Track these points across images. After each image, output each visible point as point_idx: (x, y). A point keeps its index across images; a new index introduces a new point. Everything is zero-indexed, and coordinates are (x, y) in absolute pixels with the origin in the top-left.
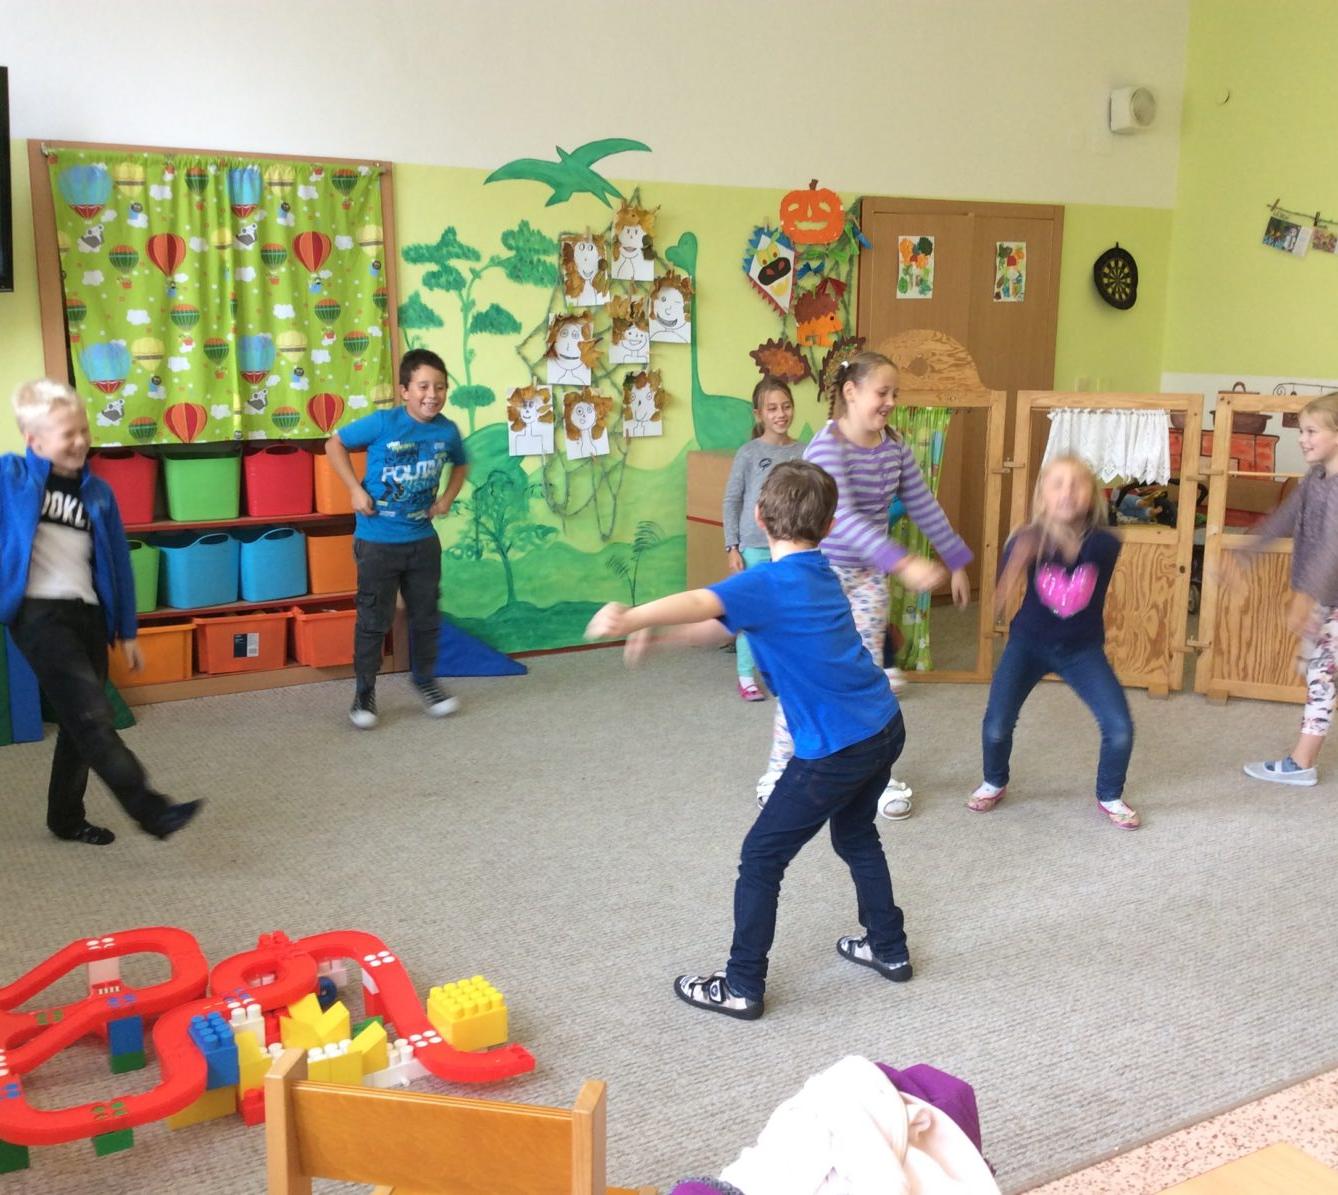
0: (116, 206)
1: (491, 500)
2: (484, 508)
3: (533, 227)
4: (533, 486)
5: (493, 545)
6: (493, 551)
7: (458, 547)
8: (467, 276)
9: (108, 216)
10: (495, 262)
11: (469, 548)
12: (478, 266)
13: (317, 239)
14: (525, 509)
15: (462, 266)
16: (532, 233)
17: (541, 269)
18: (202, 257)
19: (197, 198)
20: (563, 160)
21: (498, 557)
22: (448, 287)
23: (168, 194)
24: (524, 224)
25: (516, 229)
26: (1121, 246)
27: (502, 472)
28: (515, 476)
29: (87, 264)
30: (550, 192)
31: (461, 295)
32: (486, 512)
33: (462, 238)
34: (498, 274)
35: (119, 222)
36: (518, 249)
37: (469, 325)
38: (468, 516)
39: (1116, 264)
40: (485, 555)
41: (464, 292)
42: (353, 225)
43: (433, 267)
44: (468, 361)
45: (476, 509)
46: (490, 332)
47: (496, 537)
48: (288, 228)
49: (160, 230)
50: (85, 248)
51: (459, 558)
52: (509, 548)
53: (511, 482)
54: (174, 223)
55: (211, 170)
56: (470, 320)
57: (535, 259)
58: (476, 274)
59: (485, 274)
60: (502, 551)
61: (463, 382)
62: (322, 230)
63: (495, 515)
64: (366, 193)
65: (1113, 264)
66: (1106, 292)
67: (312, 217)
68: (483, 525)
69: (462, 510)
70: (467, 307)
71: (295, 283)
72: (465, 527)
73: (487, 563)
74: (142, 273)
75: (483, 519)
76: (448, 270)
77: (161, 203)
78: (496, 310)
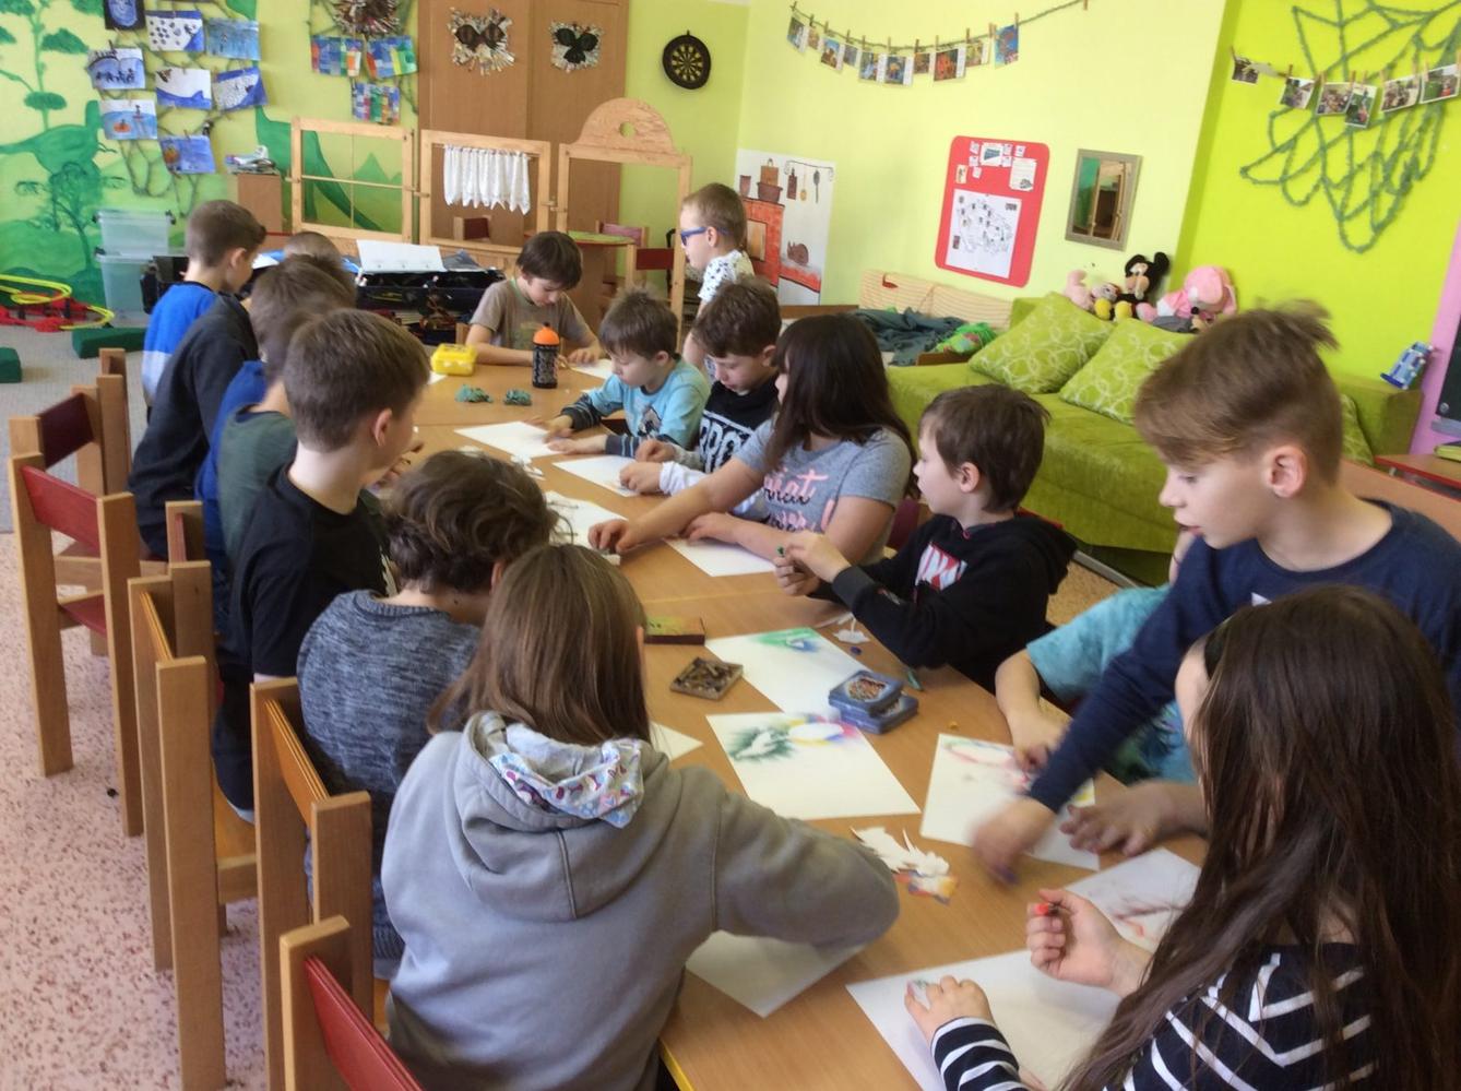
1: (66, 186)
2: (60, 191)
4: (105, 178)
5: (70, 221)
6: (71, 226)
7: (37, 218)
8: (35, 3)
11: (48, 221)
14: (99, 195)
21: (75, 231)
22: (18, 11)
26: (692, 34)
27: (75, 164)
28: (88, 168)
31: (30, 20)
32: (62, 195)
37: (39, 45)
38: (46, 195)
39: (687, 49)
40: (63, 228)
41: (34, 17)
44: (40, 69)
45: (53, 192)
46: (60, 51)
47: (73, 215)
51: (39, 227)
52: (84, 226)
53: (85, 173)
56: (41, 40)
58: (44, 4)
60: (80, 228)
61: (36, 89)
63: (70, 197)
65: (683, 49)
66: (674, 73)
68: (58, 204)
69: (40, 191)
70: (37, 29)
72: (43, 205)
73: (63, 235)
75: (59, 200)
78: (65, 33)
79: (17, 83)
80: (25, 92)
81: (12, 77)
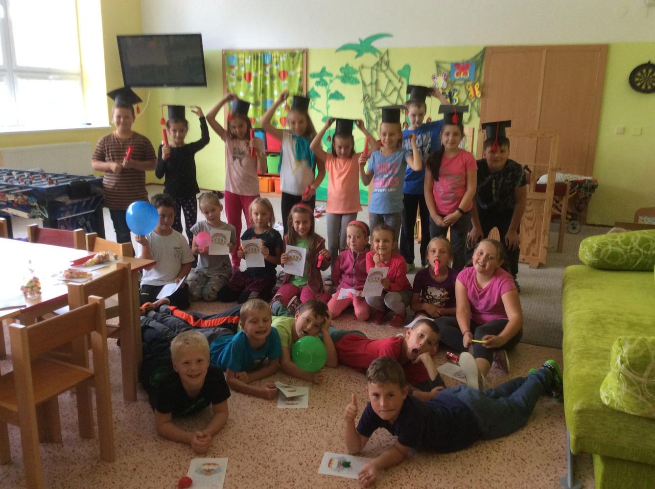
0: (239, 65)
3: (350, 65)
8: (328, 81)
9: (236, 68)
10: (337, 77)
12: (332, 79)
13: (284, 72)
15: (327, 79)
16: (350, 68)
17: (352, 79)
18: (256, 79)
19: (255, 62)
20: (361, 43)
22: (323, 85)
23: (249, 61)
24: (347, 65)
25: (344, 66)
26: (652, 61)
29: (232, 80)
30: (356, 53)
33: (328, 70)
34: (338, 81)
35: (239, 70)
36: (345, 73)
37: (328, 97)
39: (647, 71)
41: (327, 87)
42: (294, 68)
43: (318, 79)
44: (328, 108)
46: (335, 99)
48: (277, 70)
49: (247, 71)
50: (231, 76)
54: (250, 69)
55: (259, 55)
57: (350, 76)
58: (331, 81)
59: (335, 81)
61: (326, 115)
62: (286, 70)
64: (299, 58)
66: (635, 86)
67: (283, 66)
70: (328, 91)
71: (279, 84)
74: (243, 82)
76: (322, 80)
77: (248, 64)
78: (337, 92)
79: (320, 113)
80: (322, 117)
81: (319, 111)
